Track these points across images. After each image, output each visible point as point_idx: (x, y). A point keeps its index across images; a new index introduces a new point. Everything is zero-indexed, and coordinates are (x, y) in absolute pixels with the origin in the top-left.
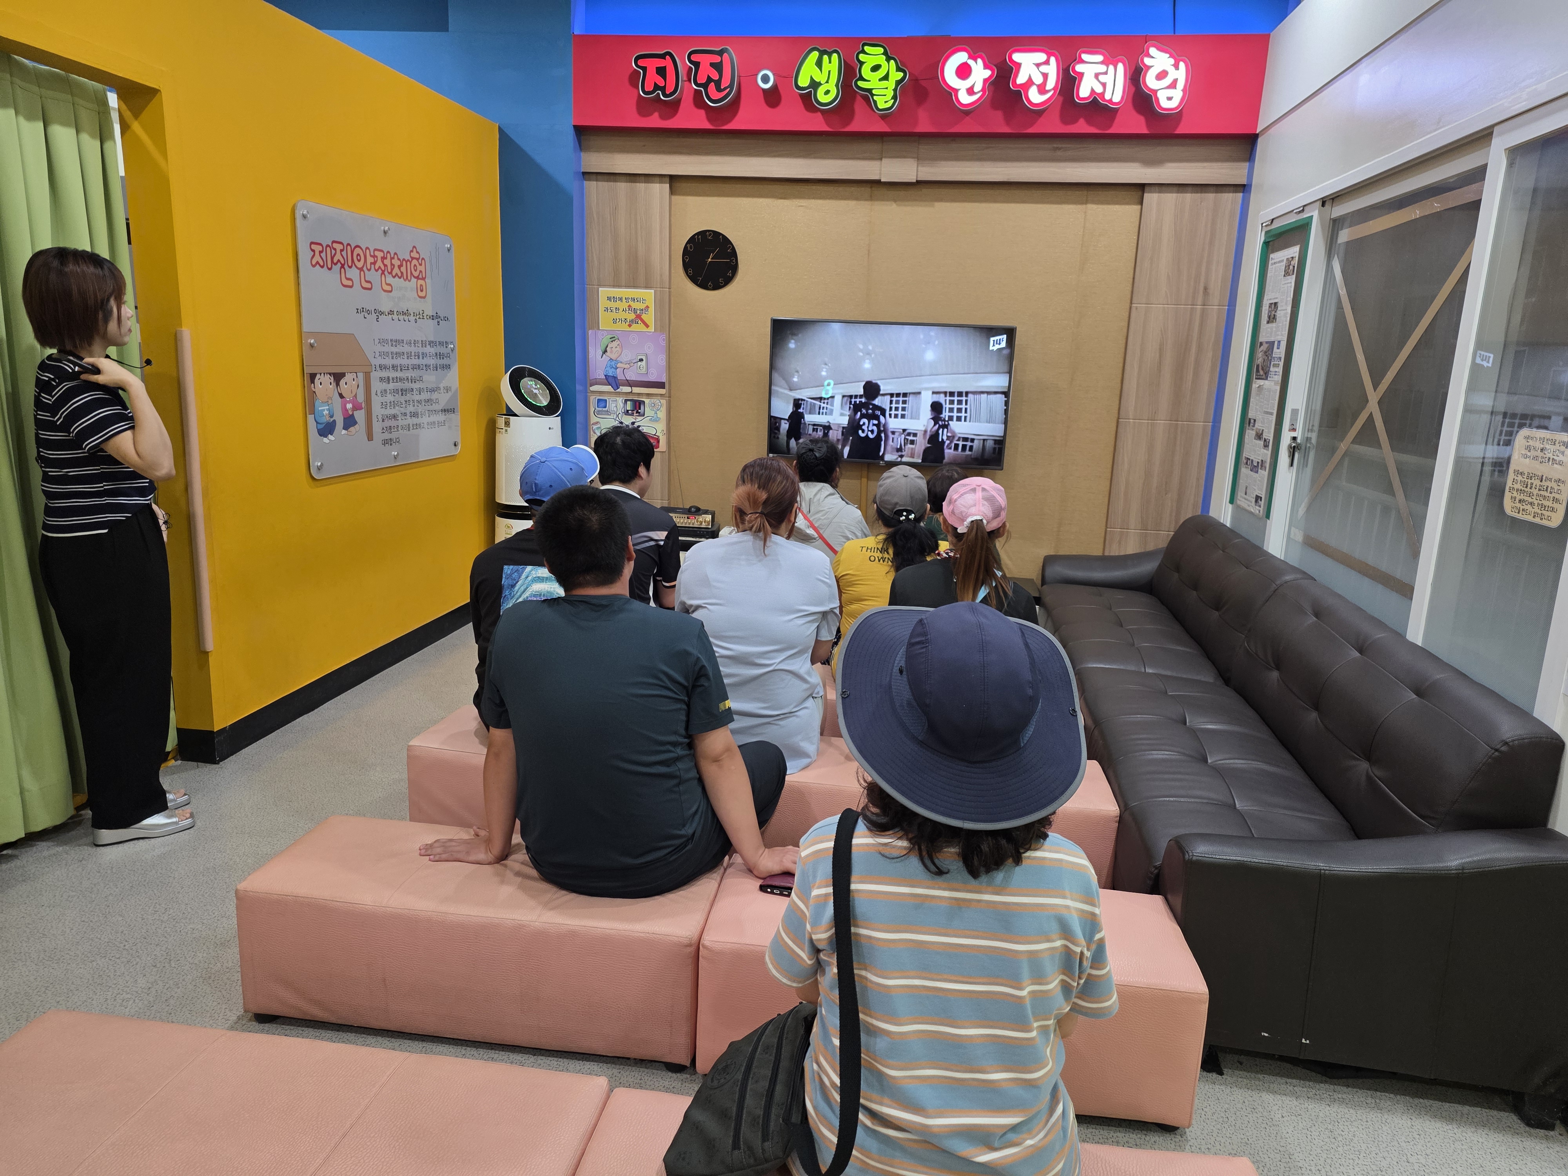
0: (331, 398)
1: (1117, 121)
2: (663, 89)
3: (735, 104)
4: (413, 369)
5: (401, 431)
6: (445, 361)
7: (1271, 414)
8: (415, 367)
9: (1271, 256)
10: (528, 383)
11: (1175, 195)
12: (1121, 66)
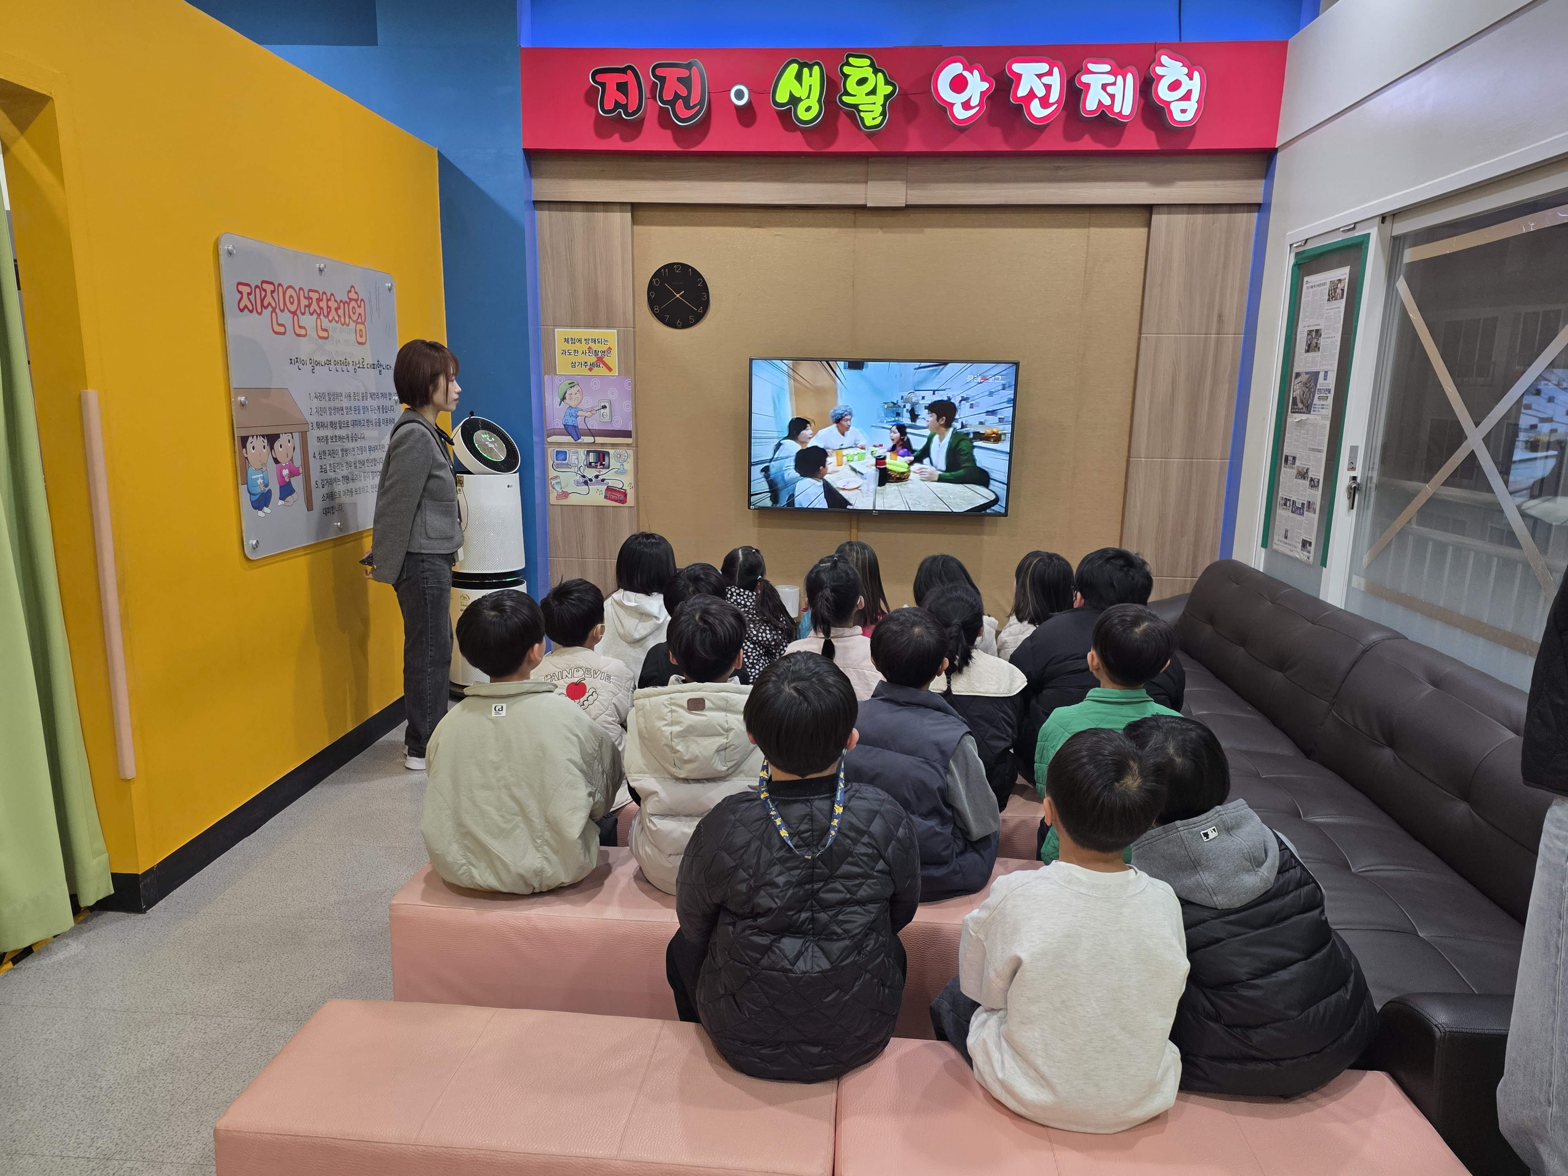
0: (265, 464)
1: (1124, 137)
2: (625, 107)
3: (706, 122)
4: (353, 425)
5: (343, 497)
7: (1320, 451)
8: (355, 423)
9: (1306, 279)
10: (482, 437)
11: (1185, 216)
12: (1130, 77)
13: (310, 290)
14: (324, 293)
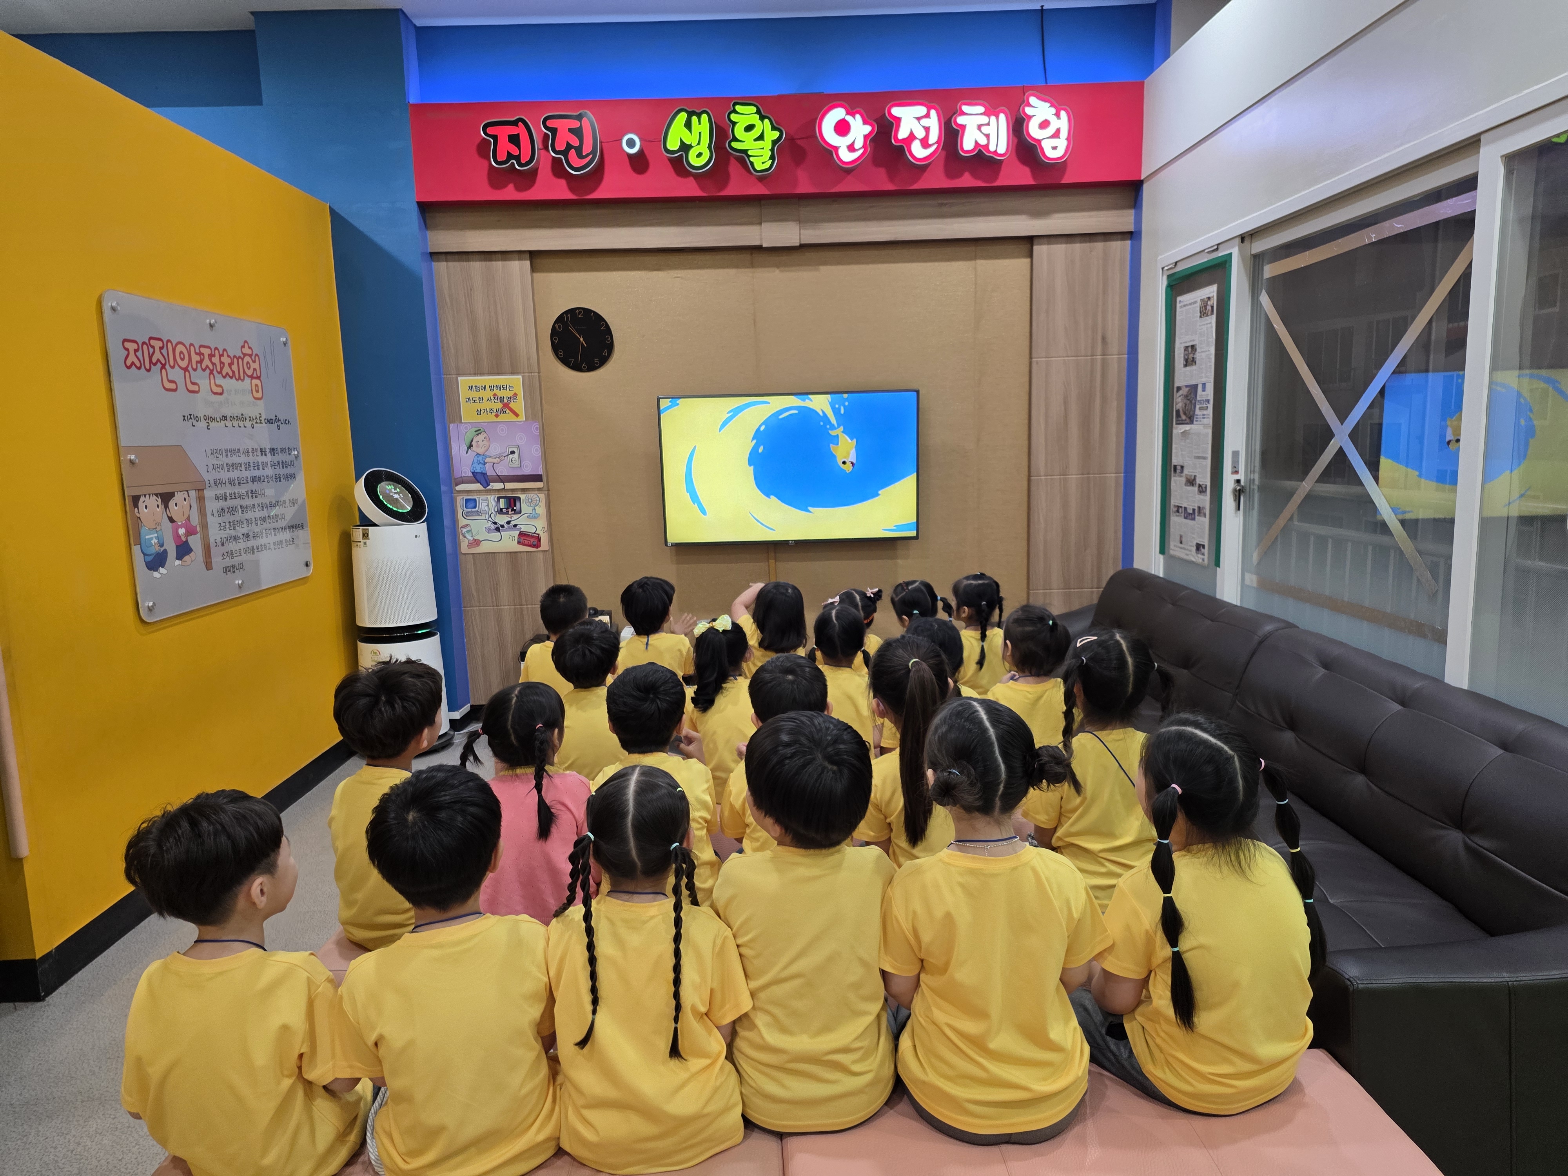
0: (159, 524)
1: (1001, 173)
2: (518, 158)
3: (599, 170)
4: (253, 482)
5: (244, 556)
6: (289, 470)
7: (1204, 458)
8: (254, 480)
9: (1179, 299)
10: (387, 489)
11: (1064, 246)
12: (1002, 117)
13: (201, 346)
14: (216, 349)
